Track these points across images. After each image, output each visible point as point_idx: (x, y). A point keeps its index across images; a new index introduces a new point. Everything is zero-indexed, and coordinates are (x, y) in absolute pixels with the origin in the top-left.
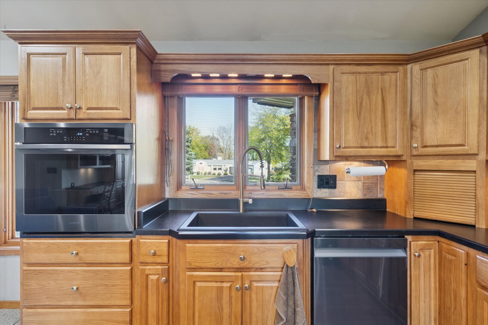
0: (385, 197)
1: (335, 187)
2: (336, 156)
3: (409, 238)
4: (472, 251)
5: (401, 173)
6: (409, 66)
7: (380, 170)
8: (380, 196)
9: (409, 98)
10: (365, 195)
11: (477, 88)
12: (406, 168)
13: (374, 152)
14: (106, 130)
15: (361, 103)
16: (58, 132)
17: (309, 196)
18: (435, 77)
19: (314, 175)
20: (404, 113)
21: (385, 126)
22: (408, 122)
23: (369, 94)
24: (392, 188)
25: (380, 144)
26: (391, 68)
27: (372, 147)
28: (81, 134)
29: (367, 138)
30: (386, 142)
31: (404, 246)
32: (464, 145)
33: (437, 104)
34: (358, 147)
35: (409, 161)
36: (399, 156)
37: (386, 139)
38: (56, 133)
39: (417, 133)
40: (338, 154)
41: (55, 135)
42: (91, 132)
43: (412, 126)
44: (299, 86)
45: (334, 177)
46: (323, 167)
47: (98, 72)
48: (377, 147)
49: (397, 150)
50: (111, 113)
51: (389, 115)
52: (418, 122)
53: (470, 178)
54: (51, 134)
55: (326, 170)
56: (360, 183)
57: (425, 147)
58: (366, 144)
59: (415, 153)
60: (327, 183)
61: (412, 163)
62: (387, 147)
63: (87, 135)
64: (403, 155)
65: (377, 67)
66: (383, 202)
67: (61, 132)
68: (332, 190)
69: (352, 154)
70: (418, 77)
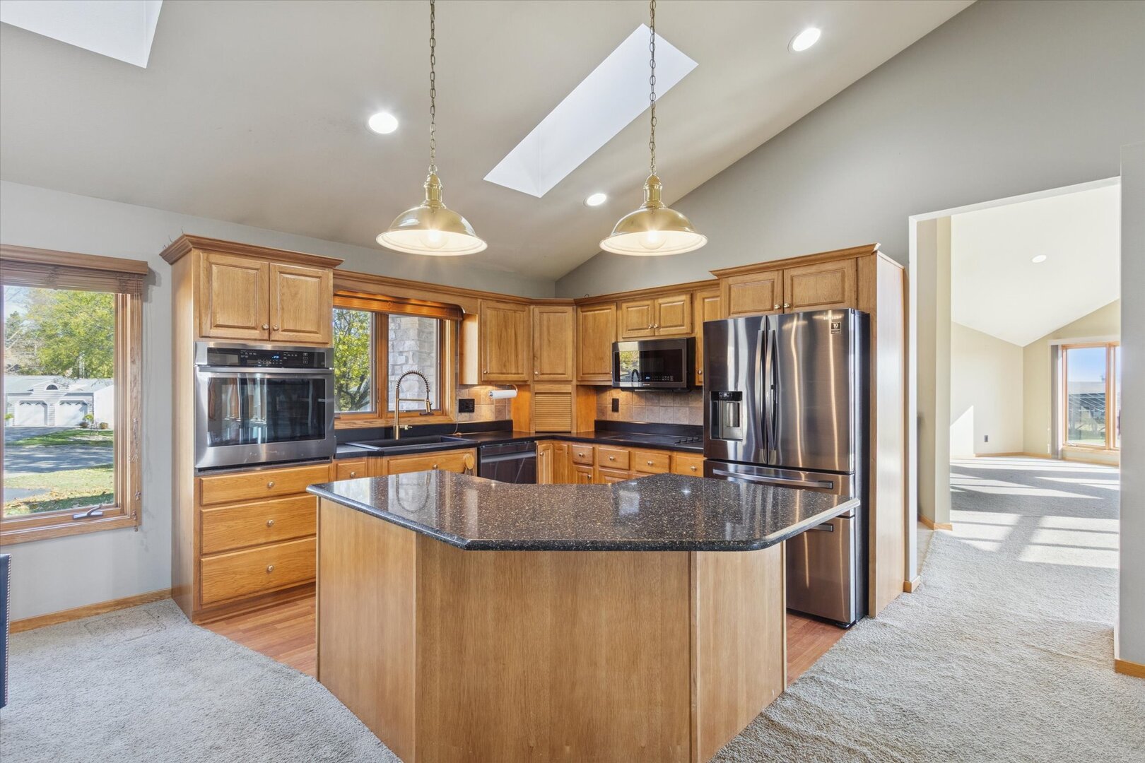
0: (512, 418)
1: (473, 411)
2: (484, 381)
3: (537, 442)
4: (570, 443)
5: (526, 395)
6: (532, 307)
7: (512, 393)
8: (507, 418)
9: (532, 333)
10: (496, 418)
11: (571, 334)
12: (529, 391)
13: (511, 377)
14: (305, 354)
15: (501, 336)
16: (251, 354)
17: (452, 420)
18: (549, 320)
19: (456, 399)
20: (529, 346)
21: (517, 356)
22: (531, 354)
23: (506, 327)
24: (517, 409)
25: (513, 372)
26: (520, 307)
27: (508, 374)
28: (278, 357)
29: (505, 366)
30: (518, 370)
31: (534, 449)
32: (564, 374)
33: (549, 341)
34: (499, 374)
35: (532, 386)
36: (526, 381)
37: (517, 367)
38: (249, 355)
39: (537, 363)
40: (485, 379)
41: (247, 357)
42: (289, 355)
43: (534, 356)
44: (445, 310)
45: (472, 401)
46: (463, 391)
47: (296, 294)
48: (511, 374)
49: (525, 377)
50: (310, 337)
51: (520, 347)
52: (538, 354)
53: (567, 398)
54: (242, 356)
55: (465, 395)
56: (493, 406)
57: (543, 374)
58: (505, 371)
59: (536, 379)
60: (467, 407)
61: (534, 387)
62: (518, 374)
63: (285, 358)
64: (527, 381)
65: (512, 305)
66: (510, 422)
67: (255, 354)
68: (471, 414)
69: (495, 379)
70: (538, 317)
